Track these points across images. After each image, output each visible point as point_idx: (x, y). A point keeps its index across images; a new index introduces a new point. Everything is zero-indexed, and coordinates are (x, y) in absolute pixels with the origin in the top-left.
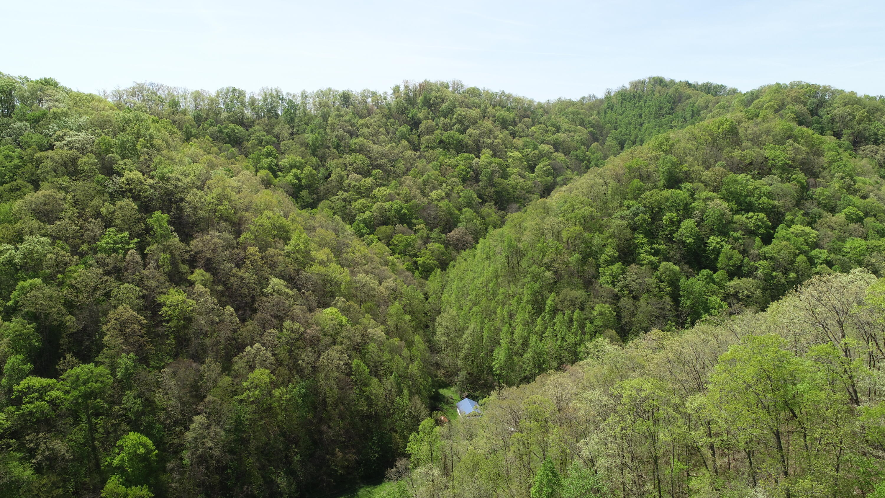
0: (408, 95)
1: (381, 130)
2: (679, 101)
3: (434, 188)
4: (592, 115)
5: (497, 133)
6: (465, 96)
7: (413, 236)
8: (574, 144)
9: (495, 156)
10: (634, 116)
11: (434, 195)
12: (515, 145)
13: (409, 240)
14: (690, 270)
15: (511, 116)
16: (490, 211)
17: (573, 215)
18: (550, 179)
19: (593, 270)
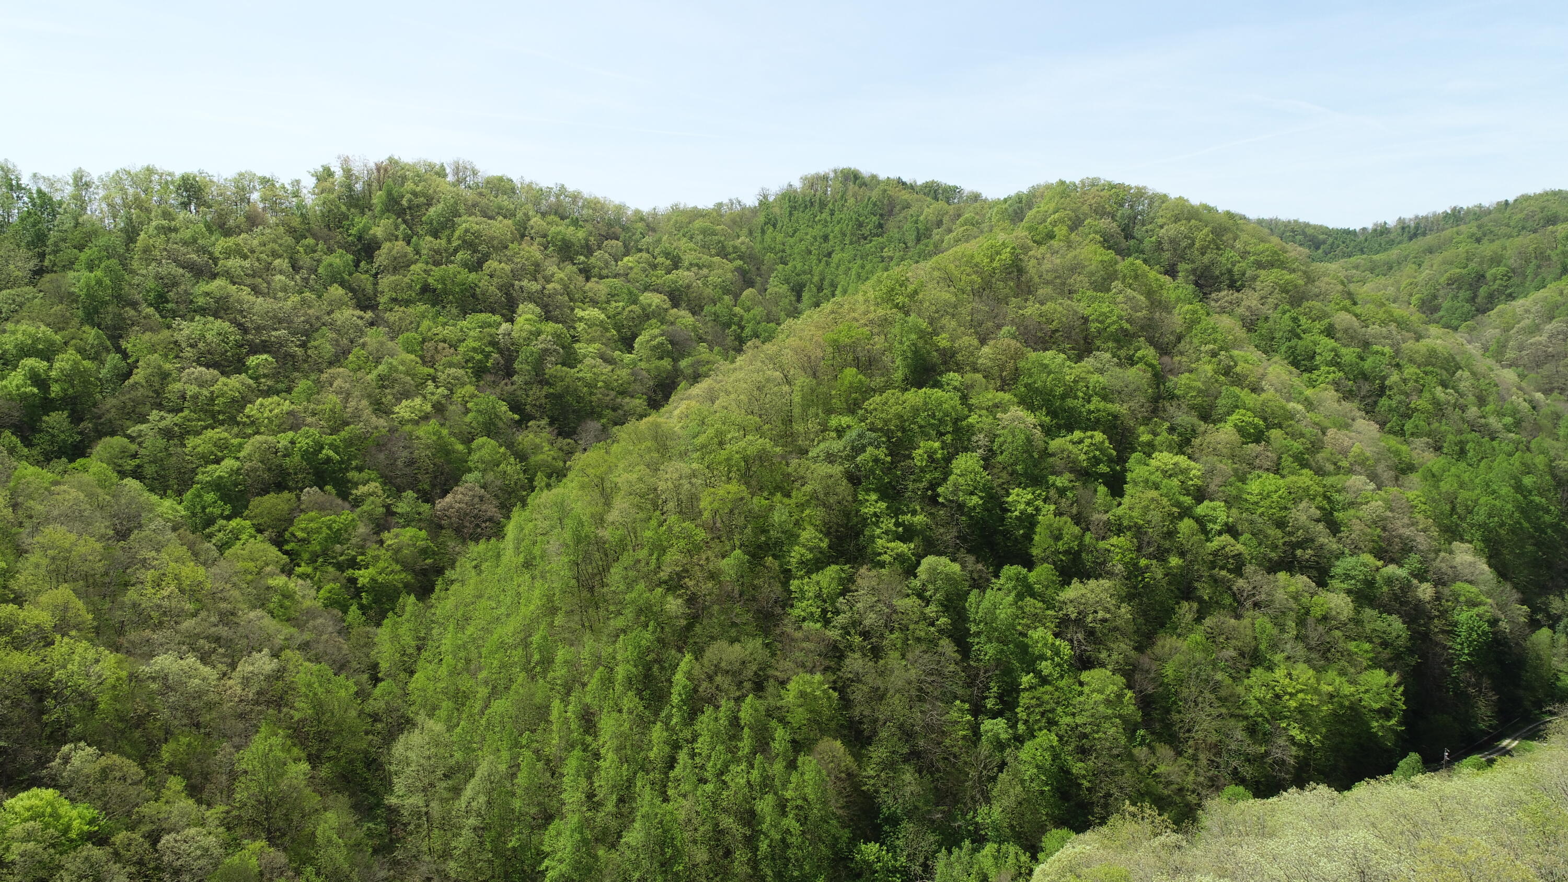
0: (350, 188)
1: (277, 262)
2: (891, 212)
3: (407, 395)
4: (738, 237)
5: (551, 268)
6: (481, 194)
7: (347, 515)
8: (709, 291)
9: (547, 319)
10: (815, 238)
11: (404, 409)
12: (590, 294)
13: (335, 526)
14: (980, 566)
15: (581, 234)
16: (538, 441)
17: (724, 454)
18: (666, 363)
19: (778, 588)
